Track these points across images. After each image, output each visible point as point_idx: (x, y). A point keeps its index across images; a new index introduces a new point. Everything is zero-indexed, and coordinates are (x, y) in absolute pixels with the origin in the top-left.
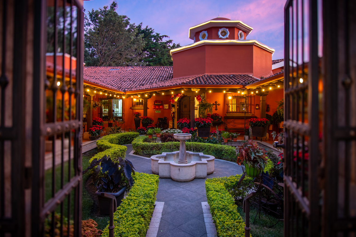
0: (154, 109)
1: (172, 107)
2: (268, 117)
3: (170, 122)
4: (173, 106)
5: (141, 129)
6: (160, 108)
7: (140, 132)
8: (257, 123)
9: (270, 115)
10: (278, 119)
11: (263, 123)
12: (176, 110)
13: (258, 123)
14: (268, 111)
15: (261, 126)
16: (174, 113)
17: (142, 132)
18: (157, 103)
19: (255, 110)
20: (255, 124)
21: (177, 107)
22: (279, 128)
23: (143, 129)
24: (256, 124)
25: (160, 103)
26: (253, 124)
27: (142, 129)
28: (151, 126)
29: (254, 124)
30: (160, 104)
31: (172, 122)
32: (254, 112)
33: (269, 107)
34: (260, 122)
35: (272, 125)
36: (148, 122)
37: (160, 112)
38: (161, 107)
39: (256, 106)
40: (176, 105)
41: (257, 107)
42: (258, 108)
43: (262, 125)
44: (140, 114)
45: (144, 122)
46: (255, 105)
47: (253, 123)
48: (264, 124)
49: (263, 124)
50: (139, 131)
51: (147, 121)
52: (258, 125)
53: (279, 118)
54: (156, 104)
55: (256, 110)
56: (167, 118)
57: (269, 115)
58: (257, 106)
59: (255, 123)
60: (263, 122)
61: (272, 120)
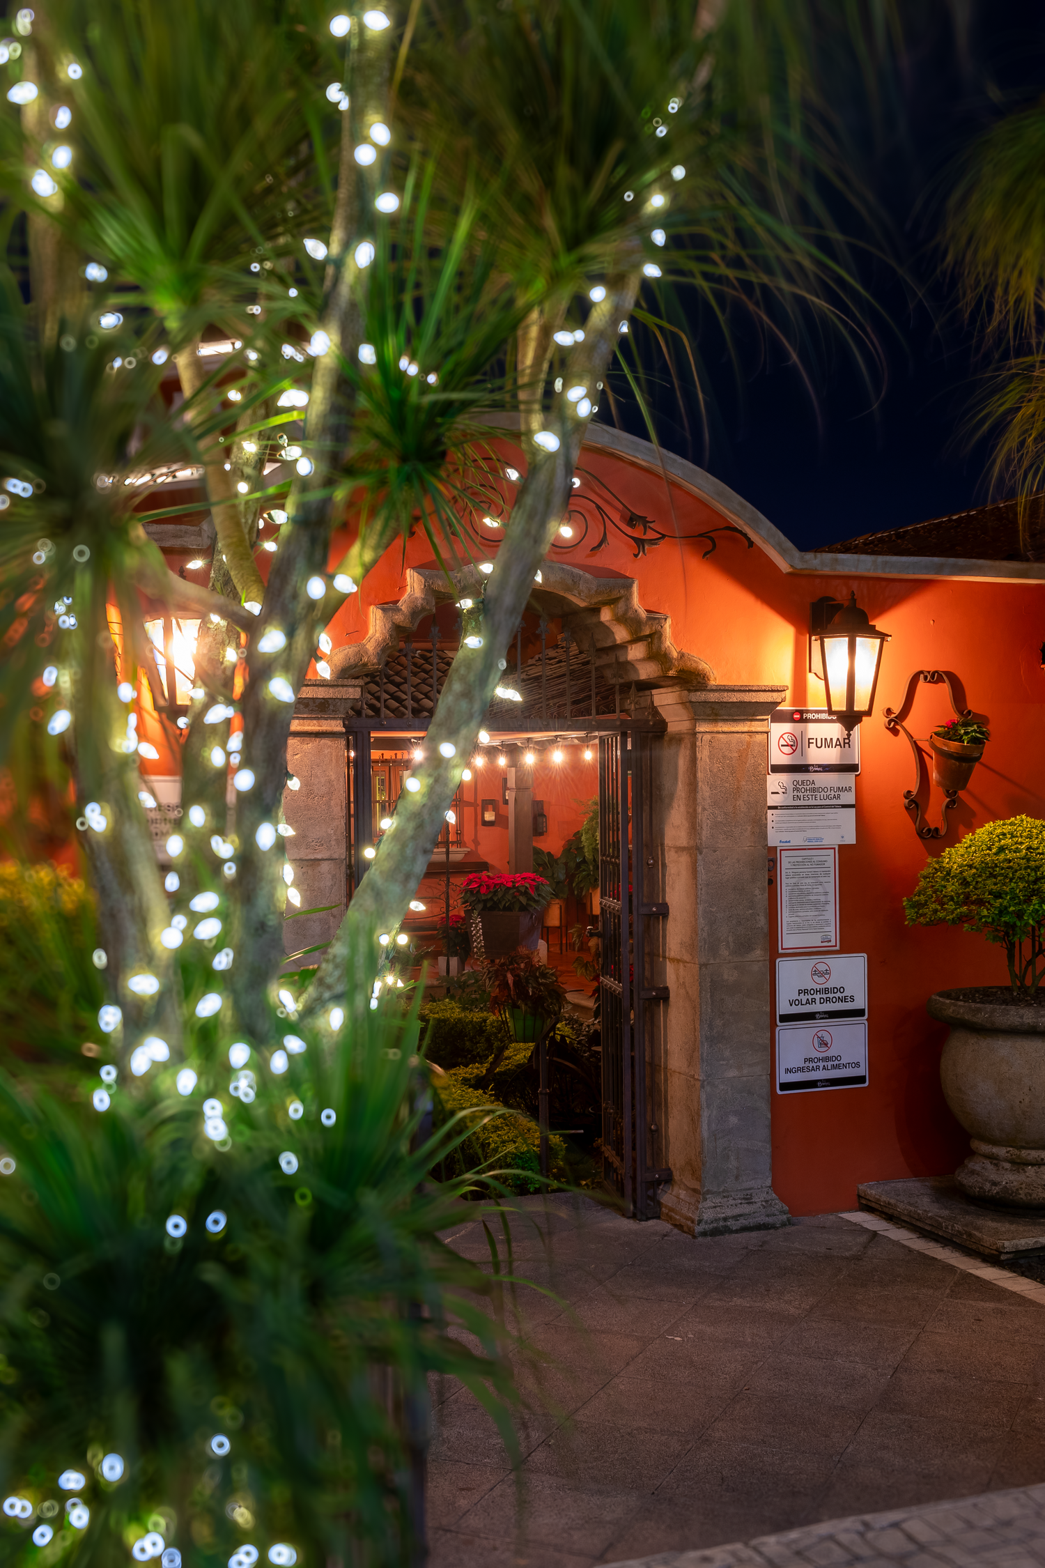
2: (544, 862)
8: (500, 895)
9: (549, 854)
10: (584, 870)
11: (522, 894)
13: (504, 895)
14: (541, 834)
15: (517, 906)
19: (480, 827)
20: (491, 899)
22: (589, 912)
24: (495, 899)
26: (479, 901)
29: (485, 901)
32: (476, 842)
33: (542, 815)
34: (511, 891)
35: (557, 901)
39: (484, 810)
41: (489, 816)
42: (493, 818)
43: (521, 902)
46: (479, 802)
47: (483, 898)
48: (528, 900)
49: (523, 900)
52: (503, 903)
53: (591, 868)
55: (483, 831)
57: (543, 852)
58: (490, 807)
59: (489, 897)
60: (523, 890)
61: (561, 876)
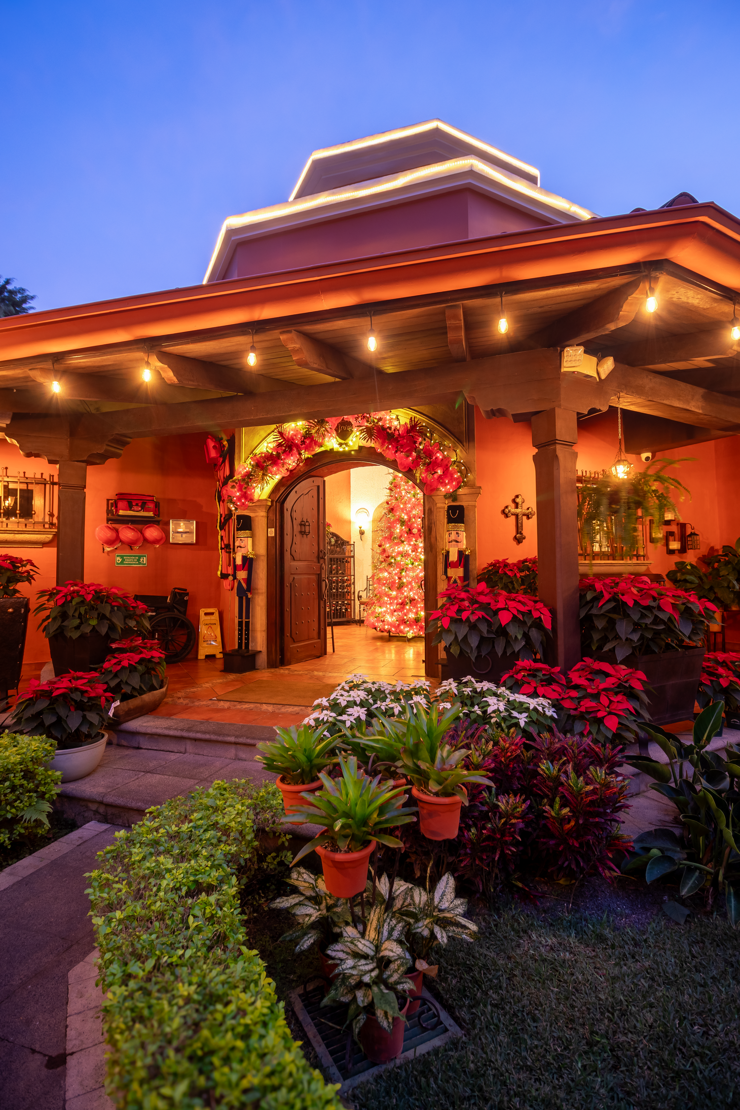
0: (110, 542)
1: (238, 529)
3: (203, 617)
4: (246, 524)
5: (64, 696)
6: (145, 540)
7: (60, 722)
12: (262, 550)
16: (248, 563)
17: (74, 722)
18: (130, 508)
21: (263, 531)
23: (83, 692)
25: (148, 510)
27: (77, 696)
28: (137, 657)
30: (151, 514)
31: (212, 614)
36: (112, 627)
37: (144, 560)
38: (152, 533)
40: (260, 518)
44: (29, 567)
45: (77, 628)
50: (49, 720)
51: (102, 617)
54: (121, 512)
56: (187, 594)
